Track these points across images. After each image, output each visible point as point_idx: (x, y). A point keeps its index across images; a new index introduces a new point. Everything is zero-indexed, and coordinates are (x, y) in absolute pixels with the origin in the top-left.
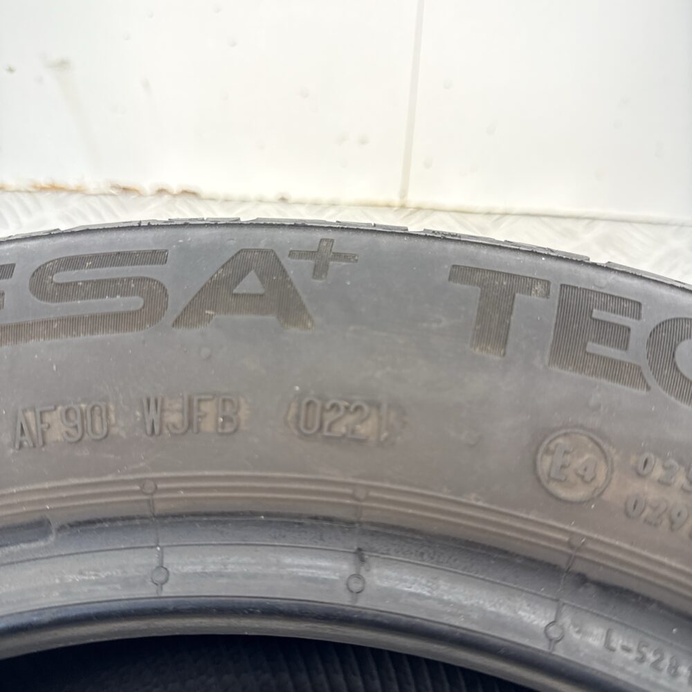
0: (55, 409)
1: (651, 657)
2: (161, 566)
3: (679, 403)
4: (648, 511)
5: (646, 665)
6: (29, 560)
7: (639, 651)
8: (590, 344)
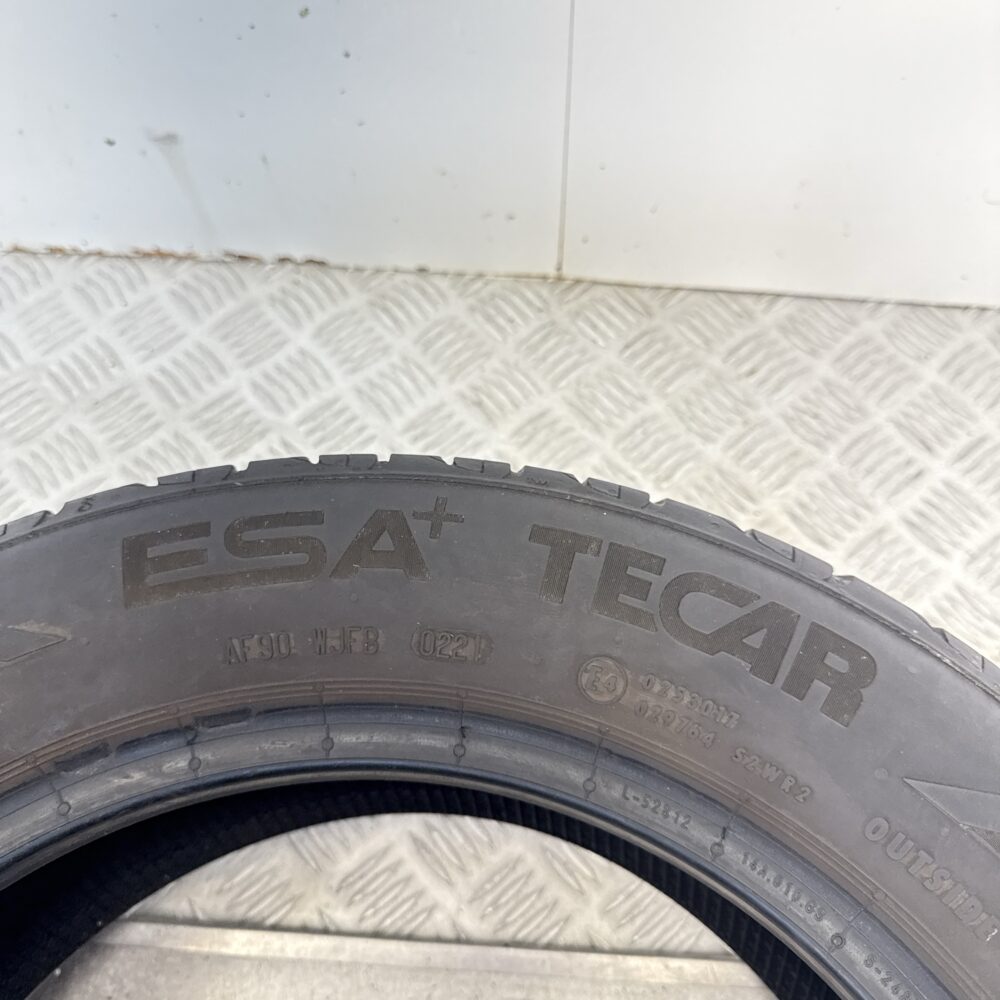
0: (253, 636)
1: (652, 805)
2: (328, 737)
3: (676, 641)
4: (649, 713)
5: (647, 810)
6: (237, 735)
7: (645, 801)
8: (621, 595)
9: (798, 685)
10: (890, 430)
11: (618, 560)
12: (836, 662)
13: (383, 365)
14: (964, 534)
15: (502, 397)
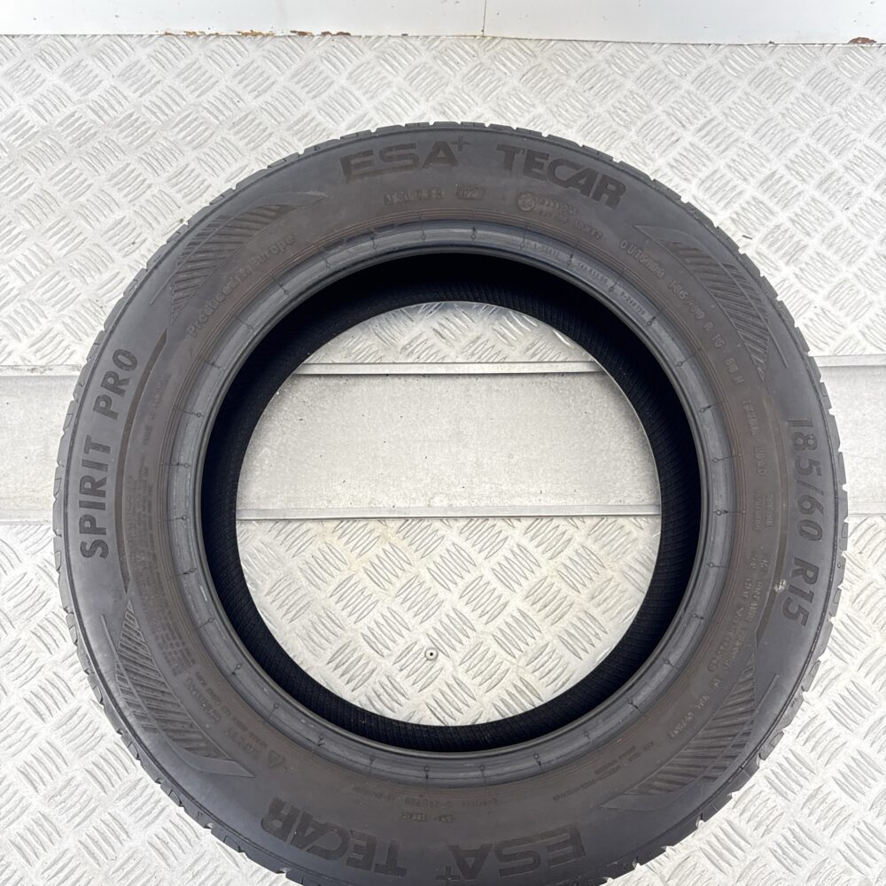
0: (395, 193)
2: (424, 234)
3: (554, 184)
4: (544, 213)
8: (533, 169)
9: (597, 196)
10: (664, 117)
11: (531, 155)
12: (611, 187)
13: (388, 93)
14: (699, 170)
15: (456, 109)
